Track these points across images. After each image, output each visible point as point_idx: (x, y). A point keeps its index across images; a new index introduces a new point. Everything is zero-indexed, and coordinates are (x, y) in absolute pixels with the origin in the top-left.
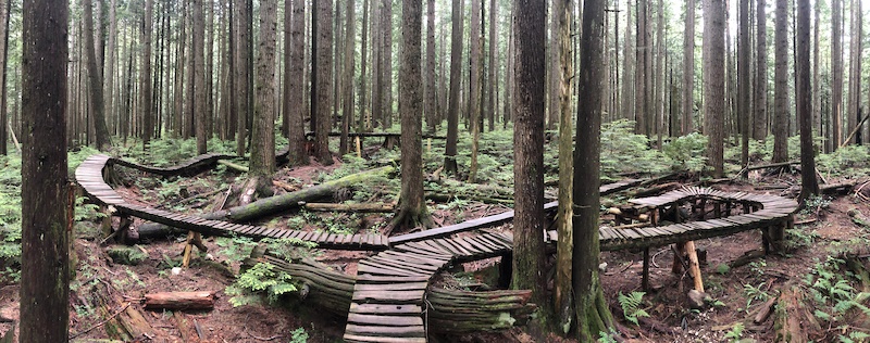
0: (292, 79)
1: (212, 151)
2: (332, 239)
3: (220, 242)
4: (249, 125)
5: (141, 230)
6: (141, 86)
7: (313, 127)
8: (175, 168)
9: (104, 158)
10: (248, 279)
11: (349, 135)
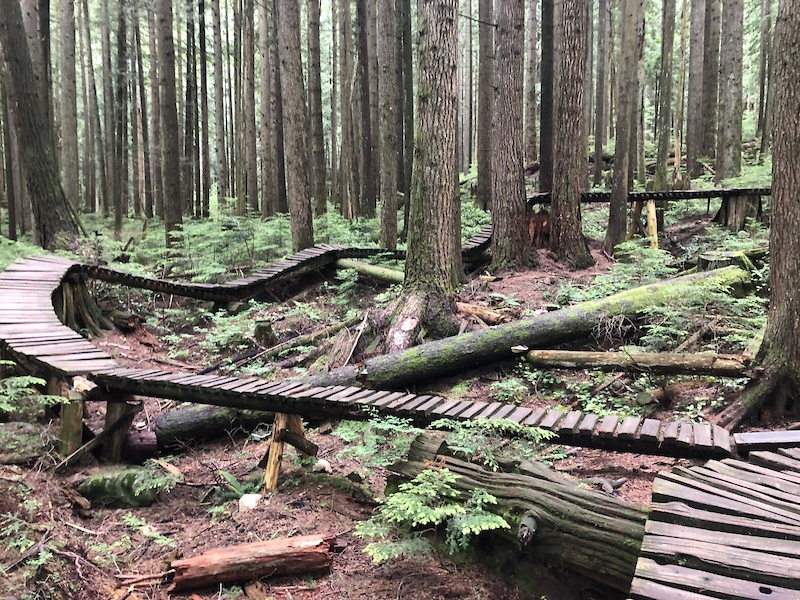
0: (497, 77)
1: (326, 240)
2: (588, 423)
3: (345, 431)
4: (404, 183)
5: (164, 423)
6: (155, 94)
7: (545, 184)
8: (243, 281)
9: (59, 264)
10: (404, 504)
11: (631, 198)
